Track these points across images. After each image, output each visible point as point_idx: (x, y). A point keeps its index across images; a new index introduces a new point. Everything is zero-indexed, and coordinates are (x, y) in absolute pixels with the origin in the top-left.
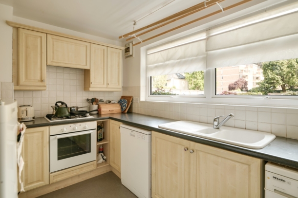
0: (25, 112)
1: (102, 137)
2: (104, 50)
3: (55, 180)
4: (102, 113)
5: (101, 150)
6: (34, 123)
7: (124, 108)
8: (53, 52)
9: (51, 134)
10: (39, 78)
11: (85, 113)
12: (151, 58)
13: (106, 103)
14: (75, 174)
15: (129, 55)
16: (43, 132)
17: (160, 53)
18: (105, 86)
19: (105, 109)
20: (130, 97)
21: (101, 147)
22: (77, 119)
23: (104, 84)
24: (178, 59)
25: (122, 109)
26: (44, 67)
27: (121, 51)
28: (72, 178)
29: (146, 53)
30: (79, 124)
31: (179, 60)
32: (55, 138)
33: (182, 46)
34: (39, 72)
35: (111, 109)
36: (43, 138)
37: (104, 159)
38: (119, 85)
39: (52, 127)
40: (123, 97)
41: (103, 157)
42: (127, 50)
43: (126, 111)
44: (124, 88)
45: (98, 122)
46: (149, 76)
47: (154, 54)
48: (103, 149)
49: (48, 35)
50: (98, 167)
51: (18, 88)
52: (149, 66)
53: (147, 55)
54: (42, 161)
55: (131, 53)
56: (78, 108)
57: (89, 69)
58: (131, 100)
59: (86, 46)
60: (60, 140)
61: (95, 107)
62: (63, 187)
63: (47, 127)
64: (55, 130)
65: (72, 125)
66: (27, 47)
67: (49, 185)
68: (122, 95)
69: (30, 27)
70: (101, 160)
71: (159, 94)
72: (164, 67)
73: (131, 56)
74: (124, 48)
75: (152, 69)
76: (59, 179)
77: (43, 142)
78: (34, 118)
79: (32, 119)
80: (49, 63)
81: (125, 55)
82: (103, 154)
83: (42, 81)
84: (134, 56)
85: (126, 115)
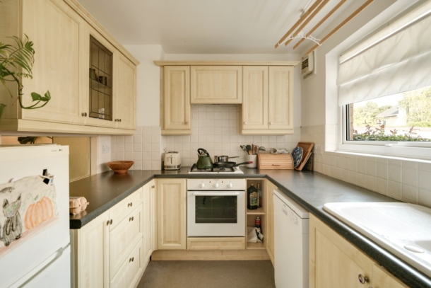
0: (170, 160)
1: (258, 204)
2: (263, 72)
3: (192, 247)
4: (261, 167)
5: (258, 224)
6: (178, 172)
7: (298, 162)
8: (197, 87)
9: (188, 189)
10: (183, 120)
11: (231, 165)
12: (346, 69)
13: (270, 153)
14: (215, 247)
15: (307, 72)
16: (180, 184)
17: (362, 55)
18: (266, 126)
19: (266, 162)
20: (309, 144)
21: (258, 219)
22: (220, 173)
23: (263, 123)
24: (403, 59)
25: (295, 163)
26: (188, 106)
27: (292, 69)
28: (213, 251)
29: (338, 61)
30: (221, 180)
31: (405, 62)
32: (193, 195)
33: (413, 27)
34: (183, 113)
35: (275, 163)
36: (180, 192)
37: (259, 238)
38: (289, 124)
39: (189, 180)
40: (300, 144)
41: (258, 234)
42: (305, 64)
43: (301, 168)
44: (303, 129)
45: (248, 181)
46: (343, 104)
47: (350, 61)
48: (260, 221)
49: (192, 67)
50: (248, 248)
51: (165, 132)
52: (342, 85)
53: (339, 65)
54: (180, 220)
55: (310, 68)
56: (227, 157)
57: (241, 103)
58: (310, 150)
59: (237, 72)
60: (197, 198)
61: (252, 158)
62: (202, 259)
63: (185, 180)
64: (193, 184)
65: (212, 180)
66: (171, 86)
67: (187, 251)
68: (299, 141)
69: (174, 62)
70: (255, 239)
71: (371, 139)
72: (372, 82)
73: (311, 73)
74: (298, 63)
75: (347, 90)
76: (197, 247)
77: (180, 197)
78: (178, 166)
79: (176, 168)
80: (193, 102)
81: (302, 73)
82: (259, 230)
83: (186, 123)
84: (315, 72)
85: (301, 174)
